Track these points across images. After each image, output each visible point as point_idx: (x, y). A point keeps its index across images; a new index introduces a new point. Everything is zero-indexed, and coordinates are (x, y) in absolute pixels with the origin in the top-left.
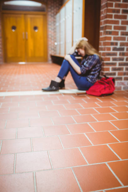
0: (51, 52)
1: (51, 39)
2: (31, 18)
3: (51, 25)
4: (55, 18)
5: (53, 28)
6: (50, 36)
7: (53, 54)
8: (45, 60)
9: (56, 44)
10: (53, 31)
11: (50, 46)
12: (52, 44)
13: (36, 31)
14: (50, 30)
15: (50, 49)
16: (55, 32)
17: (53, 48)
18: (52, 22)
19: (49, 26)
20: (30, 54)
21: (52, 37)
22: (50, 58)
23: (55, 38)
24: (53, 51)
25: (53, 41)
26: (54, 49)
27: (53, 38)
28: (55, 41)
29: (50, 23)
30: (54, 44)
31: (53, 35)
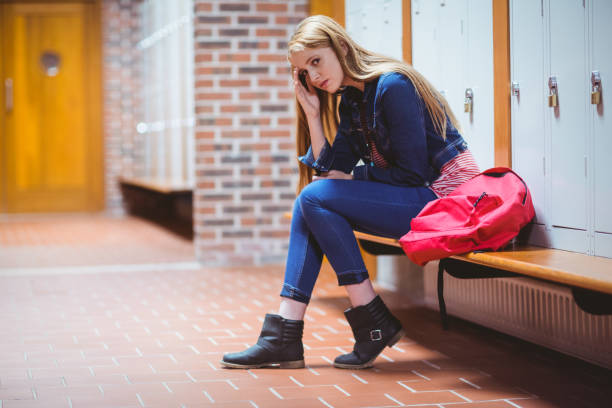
0: (120, 168)
1: (121, 107)
2: (29, 17)
3: (118, 44)
4: (135, 15)
5: (127, 58)
6: (114, 95)
7: (129, 177)
8: (95, 205)
9: (142, 128)
10: (126, 73)
11: (114, 139)
12: (127, 131)
13: (53, 71)
14: (114, 66)
15: (114, 152)
16: (136, 75)
17: (128, 146)
18: (125, 30)
19: (112, 51)
20: (22, 179)
21: (122, 97)
22: (115, 196)
23: (137, 103)
24: (128, 160)
25: (127, 116)
26: (136, 153)
27: (127, 103)
28: (139, 117)
29: (114, 37)
30: (134, 129)
31: (127, 88)
